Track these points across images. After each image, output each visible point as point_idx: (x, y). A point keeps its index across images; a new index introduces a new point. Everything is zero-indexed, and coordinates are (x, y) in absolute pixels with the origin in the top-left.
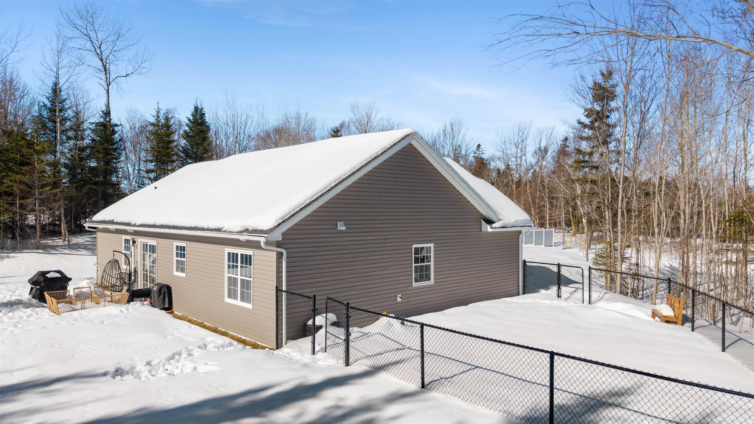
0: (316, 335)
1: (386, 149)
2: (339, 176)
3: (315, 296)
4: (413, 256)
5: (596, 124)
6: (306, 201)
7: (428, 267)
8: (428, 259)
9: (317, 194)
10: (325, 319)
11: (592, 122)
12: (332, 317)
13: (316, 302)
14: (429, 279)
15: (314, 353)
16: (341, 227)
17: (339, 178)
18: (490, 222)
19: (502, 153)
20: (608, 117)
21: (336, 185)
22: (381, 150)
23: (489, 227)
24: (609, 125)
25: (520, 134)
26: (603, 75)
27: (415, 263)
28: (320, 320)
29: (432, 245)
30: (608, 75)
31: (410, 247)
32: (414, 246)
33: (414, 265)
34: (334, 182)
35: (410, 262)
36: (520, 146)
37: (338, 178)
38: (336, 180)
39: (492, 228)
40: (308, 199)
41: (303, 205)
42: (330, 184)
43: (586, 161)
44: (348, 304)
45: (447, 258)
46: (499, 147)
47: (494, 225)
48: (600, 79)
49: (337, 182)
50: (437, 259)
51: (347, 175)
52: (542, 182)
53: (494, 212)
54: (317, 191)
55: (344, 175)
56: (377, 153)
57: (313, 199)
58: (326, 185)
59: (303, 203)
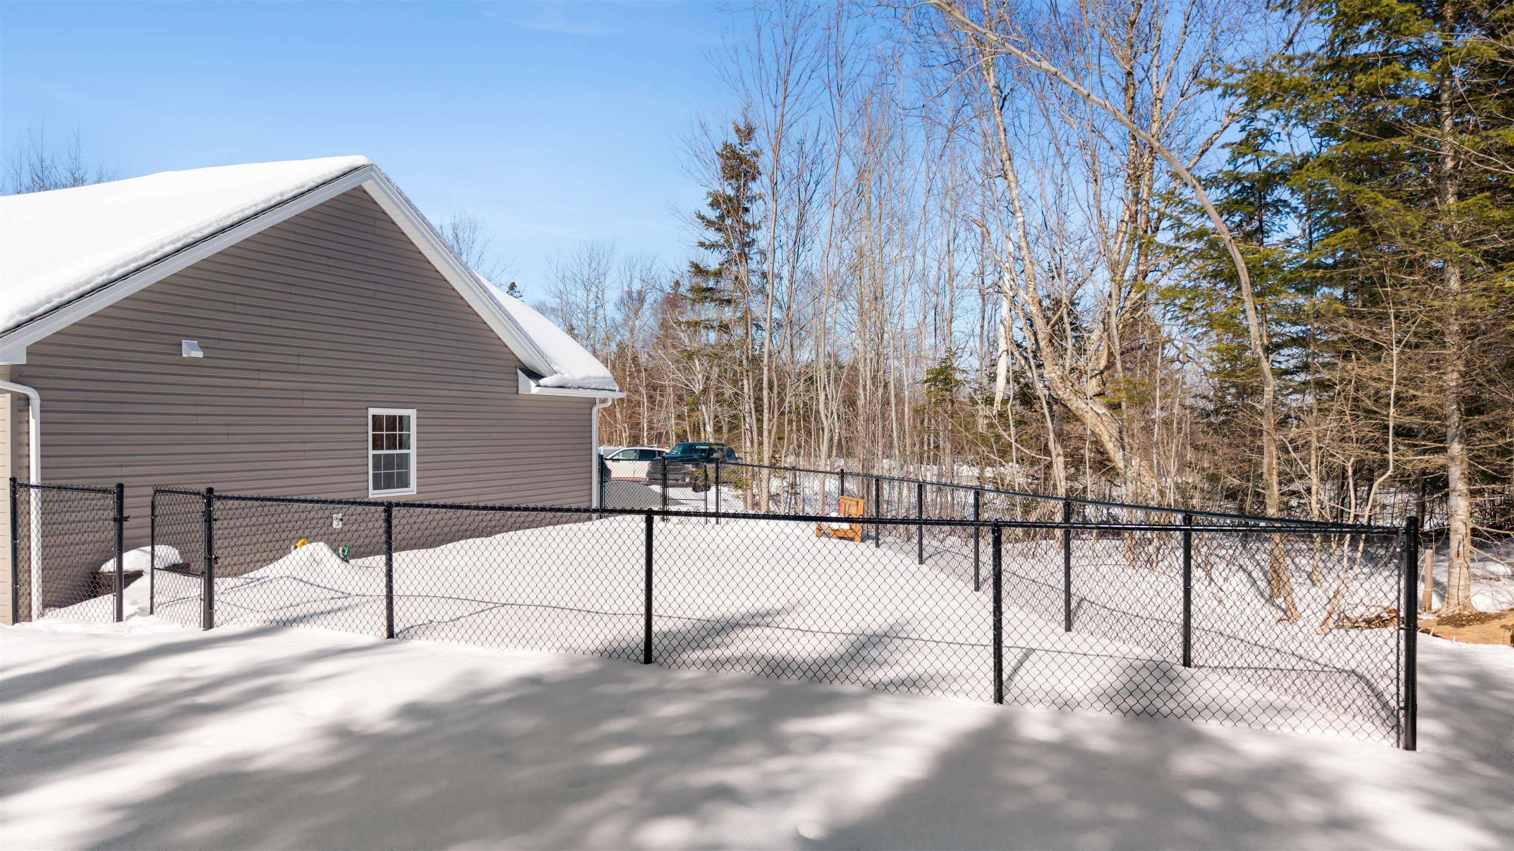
0: (125, 591)
1: (306, 189)
2: (187, 232)
3: (121, 487)
4: (371, 433)
5: (728, 221)
6: (94, 277)
7: (404, 461)
8: (403, 443)
9: (126, 264)
10: (149, 557)
11: (722, 218)
12: (168, 553)
13: (125, 500)
14: (406, 485)
15: (119, 617)
16: (191, 351)
17: (185, 236)
18: (535, 375)
19: (558, 300)
20: (746, 210)
21: (178, 251)
22: (292, 190)
23: (532, 383)
24: (747, 225)
25: (594, 265)
26: (738, 130)
27: (374, 448)
28: (133, 560)
29: (412, 413)
30: (747, 133)
31: (362, 413)
32: (372, 411)
33: (371, 452)
34: (173, 242)
35: (362, 445)
36: (594, 289)
37: (181, 234)
38: (178, 240)
39: (539, 386)
40: (101, 275)
41: (88, 287)
42: (162, 247)
43: (711, 289)
44: (210, 490)
45: (447, 443)
46: (552, 287)
47: (542, 382)
48: (734, 140)
49: (179, 245)
50: (424, 444)
51: (206, 232)
52: (635, 359)
53: (543, 355)
54: (127, 259)
55: (199, 230)
56: (282, 194)
57: (115, 275)
58: (151, 248)
59: (88, 283)
